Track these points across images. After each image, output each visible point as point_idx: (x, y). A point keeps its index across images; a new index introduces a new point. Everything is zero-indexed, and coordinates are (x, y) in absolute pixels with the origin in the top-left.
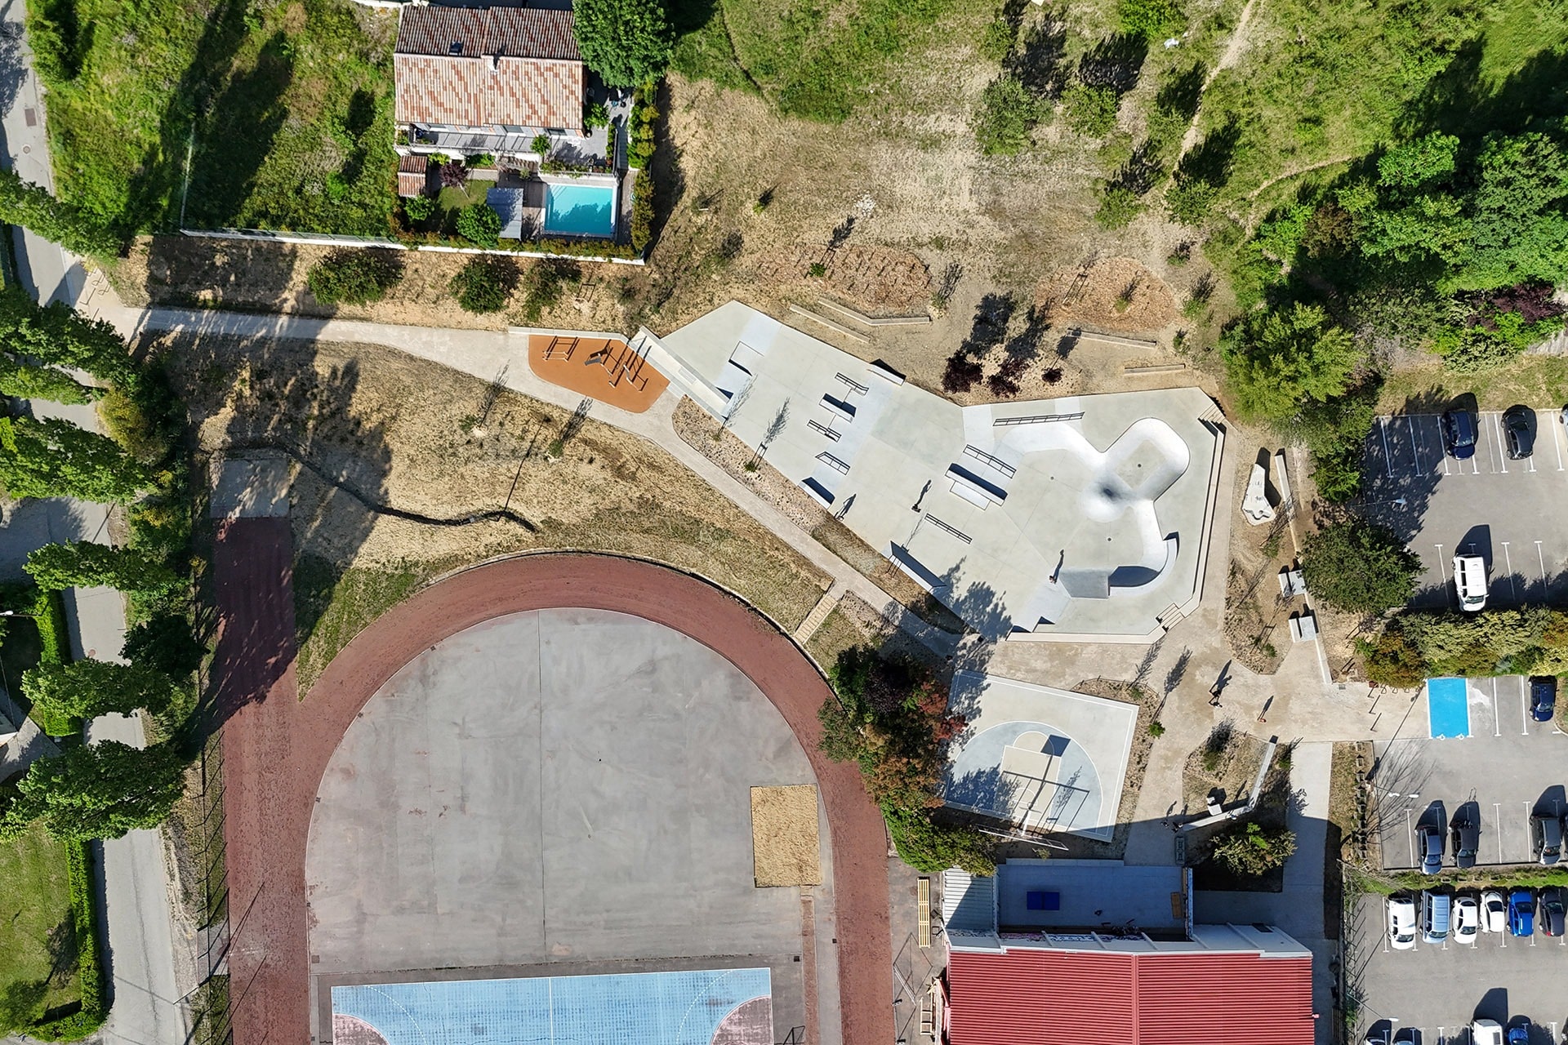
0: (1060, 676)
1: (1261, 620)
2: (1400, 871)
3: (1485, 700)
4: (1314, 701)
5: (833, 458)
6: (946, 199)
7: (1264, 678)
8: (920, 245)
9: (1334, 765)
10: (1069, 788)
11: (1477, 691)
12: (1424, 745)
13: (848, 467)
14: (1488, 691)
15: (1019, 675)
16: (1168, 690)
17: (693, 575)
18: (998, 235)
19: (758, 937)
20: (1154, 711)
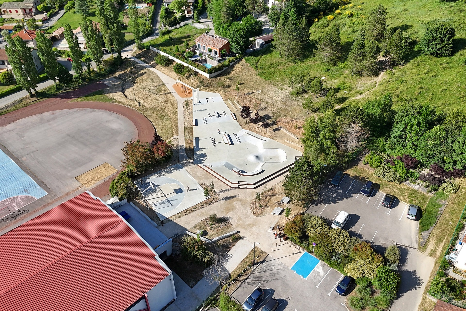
0: (200, 179)
1: (267, 203)
2: (236, 301)
3: (322, 273)
4: (261, 231)
5: (206, 120)
6: (276, 97)
7: (253, 216)
8: (263, 101)
9: (250, 254)
10: (169, 201)
11: (321, 268)
12: (285, 268)
13: (207, 123)
14: (325, 271)
15: (191, 173)
16: (223, 200)
17: (155, 128)
18: (281, 107)
19: (58, 187)
20: (214, 201)
